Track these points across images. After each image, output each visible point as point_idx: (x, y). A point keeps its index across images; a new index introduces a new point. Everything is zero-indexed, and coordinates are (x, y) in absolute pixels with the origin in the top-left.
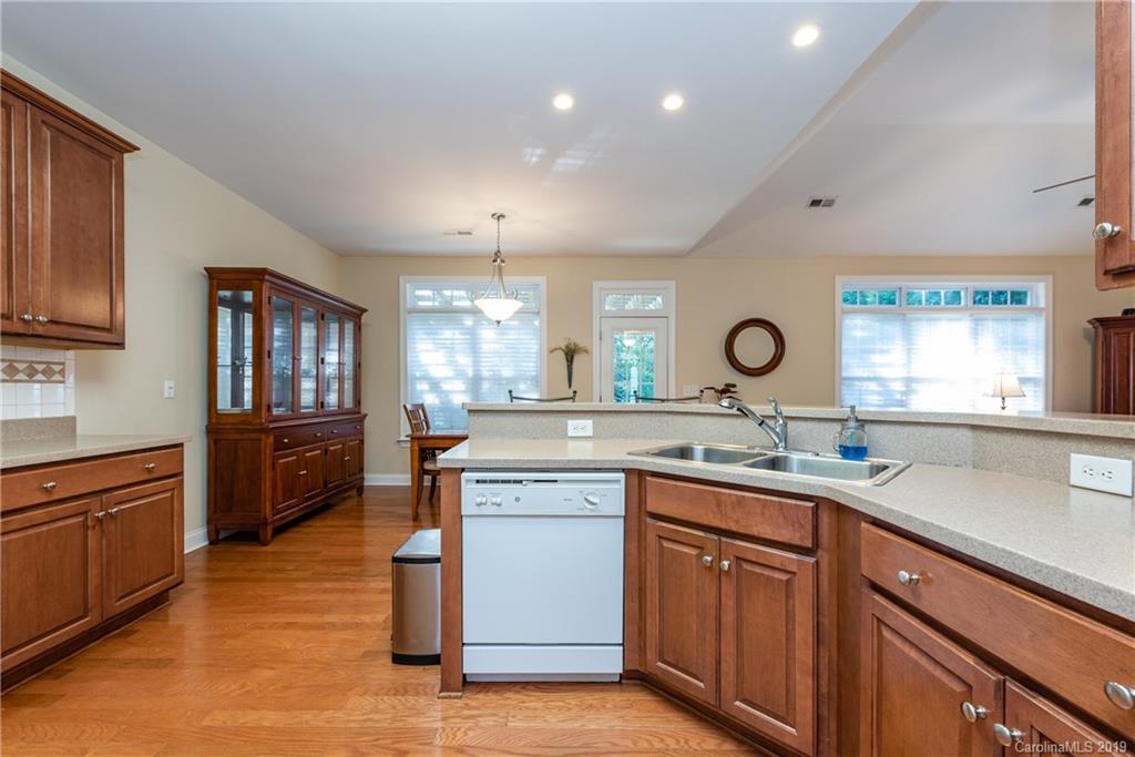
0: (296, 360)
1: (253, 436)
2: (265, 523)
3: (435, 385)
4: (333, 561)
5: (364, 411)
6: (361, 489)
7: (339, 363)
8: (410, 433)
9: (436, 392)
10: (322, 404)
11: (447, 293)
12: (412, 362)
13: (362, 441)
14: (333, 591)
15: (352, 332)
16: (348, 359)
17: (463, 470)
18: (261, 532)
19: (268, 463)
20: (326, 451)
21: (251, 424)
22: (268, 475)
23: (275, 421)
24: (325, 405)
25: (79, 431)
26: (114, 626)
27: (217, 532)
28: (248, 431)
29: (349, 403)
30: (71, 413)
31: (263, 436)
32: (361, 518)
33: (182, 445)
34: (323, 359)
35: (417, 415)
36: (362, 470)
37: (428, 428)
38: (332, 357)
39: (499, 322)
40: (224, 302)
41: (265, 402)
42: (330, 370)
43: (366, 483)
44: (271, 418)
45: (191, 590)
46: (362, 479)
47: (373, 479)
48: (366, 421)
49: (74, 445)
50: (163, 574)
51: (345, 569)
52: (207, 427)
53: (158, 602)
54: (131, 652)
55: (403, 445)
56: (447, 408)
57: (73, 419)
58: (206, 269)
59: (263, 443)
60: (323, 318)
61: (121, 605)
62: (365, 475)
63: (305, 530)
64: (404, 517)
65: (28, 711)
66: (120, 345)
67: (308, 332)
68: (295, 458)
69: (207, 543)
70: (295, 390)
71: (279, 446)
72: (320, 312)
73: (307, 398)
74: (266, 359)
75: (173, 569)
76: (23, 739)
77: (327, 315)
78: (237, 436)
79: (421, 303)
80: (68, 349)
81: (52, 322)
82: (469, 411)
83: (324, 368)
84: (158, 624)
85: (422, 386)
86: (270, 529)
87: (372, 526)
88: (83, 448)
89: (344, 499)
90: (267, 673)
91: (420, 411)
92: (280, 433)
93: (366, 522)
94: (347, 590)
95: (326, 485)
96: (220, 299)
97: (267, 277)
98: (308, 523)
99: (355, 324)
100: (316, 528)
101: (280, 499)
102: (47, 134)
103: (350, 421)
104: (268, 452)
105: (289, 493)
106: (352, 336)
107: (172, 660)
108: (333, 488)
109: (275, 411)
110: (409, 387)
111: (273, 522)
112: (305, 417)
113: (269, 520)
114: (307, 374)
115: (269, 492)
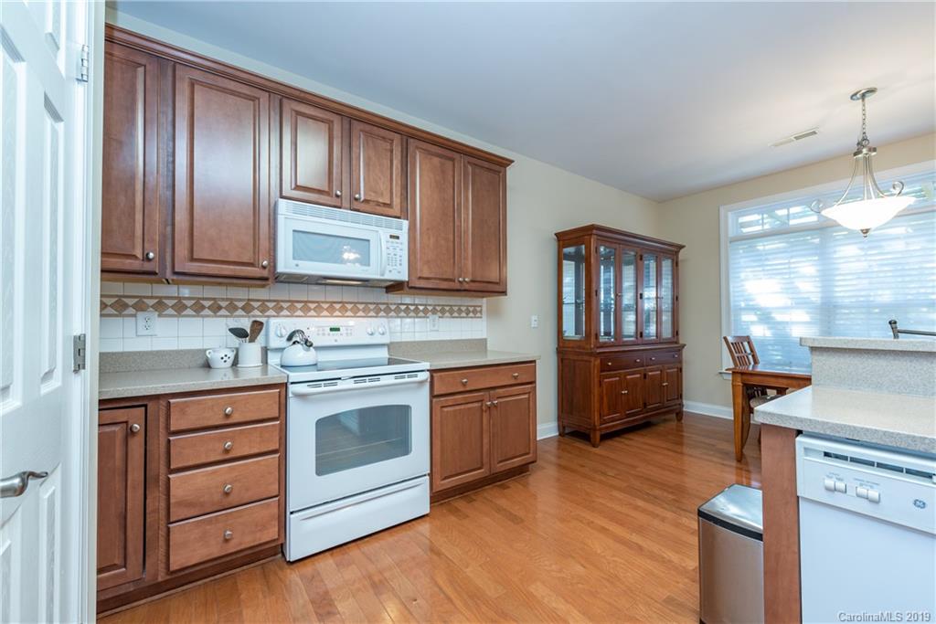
0: (618, 297)
1: (586, 358)
2: (595, 430)
3: (765, 317)
4: (648, 479)
5: (681, 342)
6: (680, 414)
7: (657, 298)
8: (732, 366)
9: (767, 323)
10: (641, 334)
11: (782, 212)
12: (734, 292)
13: (681, 370)
14: (644, 511)
15: (670, 268)
16: (666, 293)
17: (799, 432)
18: (591, 435)
19: (596, 380)
20: (645, 376)
21: (584, 349)
22: (596, 391)
23: (602, 347)
24: (644, 334)
25: (489, 348)
26: (497, 479)
27: (564, 428)
28: (581, 354)
29: (667, 333)
30: (484, 337)
31: (592, 359)
32: (681, 444)
33: (534, 361)
34: (641, 295)
35: (741, 348)
36: (681, 396)
37: (756, 362)
38: (650, 293)
39: (866, 231)
40: (569, 257)
41: (593, 333)
42: (649, 305)
43: (684, 409)
44: (598, 345)
45: (543, 468)
46: (681, 405)
47: (693, 406)
48: (684, 350)
49: (486, 356)
50: (523, 452)
51: (657, 492)
52: (557, 349)
53: (522, 470)
54: (502, 502)
55: (726, 377)
56: (783, 342)
57: (485, 340)
58: (556, 234)
59: (592, 364)
60: (641, 259)
61: (501, 467)
62: (684, 402)
63: (627, 442)
64: (725, 454)
65: (453, 518)
66: (504, 293)
67: (629, 273)
68: (617, 378)
69: (557, 434)
70: (618, 321)
71: (604, 368)
72: (639, 254)
73: (629, 328)
74: (594, 297)
75: (529, 450)
76: (447, 537)
77: (645, 255)
78: (575, 358)
79: (745, 230)
80: (483, 297)
81: (473, 281)
82: (813, 349)
83: (643, 303)
84: (520, 487)
85: (747, 317)
86: (598, 435)
87: (691, 456)
88: (491, 359)
89: (665, 420)
90: (579, 569)
91: (746, 344)
92: (604, 358)
93: (686, 450)
94: (658, 516)
95: (645, 405)
96: (565, 255)
97: (594, 231)
98: (631, 436)
99: (673, 260)
100: (637, 442)
101: (606, 411)
102: (470, 168)
103: (668, 350)
104: (595, 372)
105: (613, 408)
106: (670, 273)
107: (522, 521)
108: (652, 410)
109: (601, 340)
110: (732, 318)
111: (600, 430)
112: (626, 344)
113: (598, 428)
114: (628, 308)
115: (597, 405)
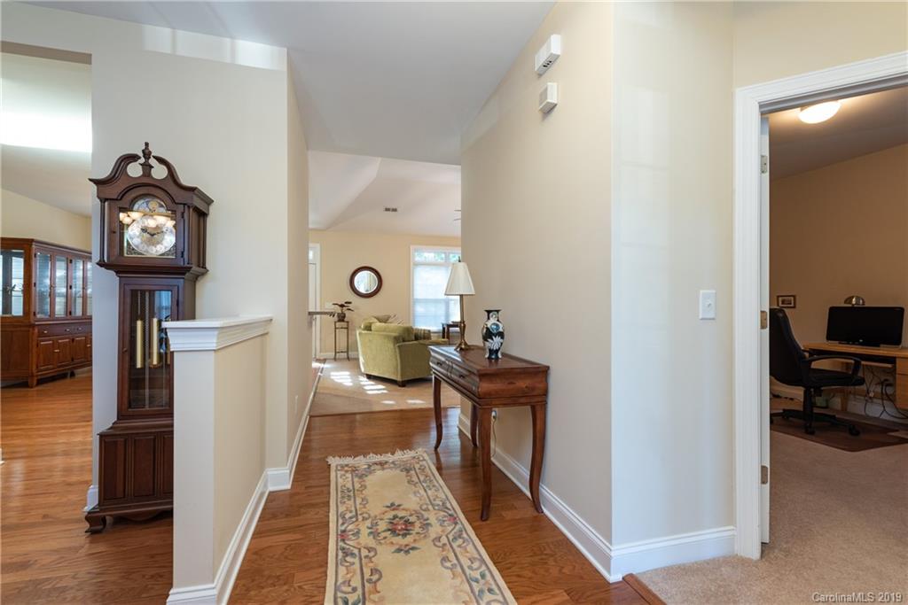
0: (53, 287)
1: (24, 329)
2: (32, 376)
7: (83, 289)
10: (70, 312)
18: (29, 381)
19: (35, 343)
20: (73, 340)
21: (23, 323)
22: (35, 350)
23: (39, 321)
24: (72, 313)
28: (20, 326)
31: (32, 329)
34: (71, 286)
41: (31, 311)
44: (36, 319)
59: (30, 333)
68: (51, 342)
70: (52, 304)
71: (41, 335)
72: (69, 258)
73: (61, 308)
74: (33, 288)
77: (74, 260)
78: (14, 329)
83: (71, 291)
86: (35, 380)
92: (42, 328)
95: (73, 360)
97: (34, 243)
101: (41, 364)
104: (34, 338)
105: (48, 361)
108: (78, 363)
109: (38, 316)
111: (37, 376)
112: (58, 319)
113: (35, 374)
114: (60, 295)
115: (35, 360)
